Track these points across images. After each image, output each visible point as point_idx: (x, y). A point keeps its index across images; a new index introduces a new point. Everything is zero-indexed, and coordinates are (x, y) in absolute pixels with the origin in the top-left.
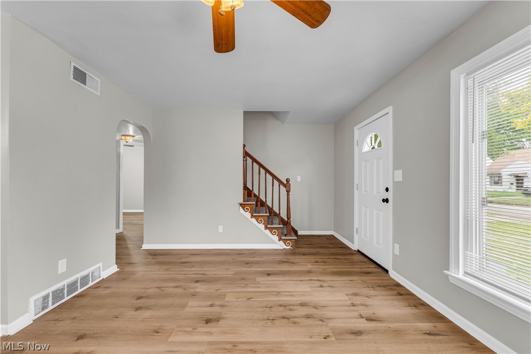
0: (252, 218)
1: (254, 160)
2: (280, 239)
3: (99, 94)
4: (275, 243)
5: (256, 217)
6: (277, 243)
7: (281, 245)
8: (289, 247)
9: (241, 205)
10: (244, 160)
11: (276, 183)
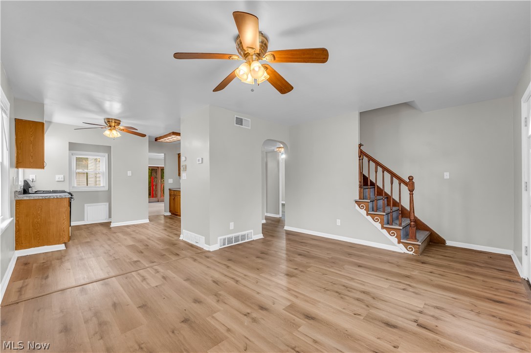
0: (367, 215)
1: (370, 159)
2: (399, 242)
3: (250, 128)
4: (394, 245)
5: (373, 215)
6: (396, 246)
7: (401, 249)
8: (412, 253)
9: (356, 202)
10: (360, 160)
11: (396, 181)
